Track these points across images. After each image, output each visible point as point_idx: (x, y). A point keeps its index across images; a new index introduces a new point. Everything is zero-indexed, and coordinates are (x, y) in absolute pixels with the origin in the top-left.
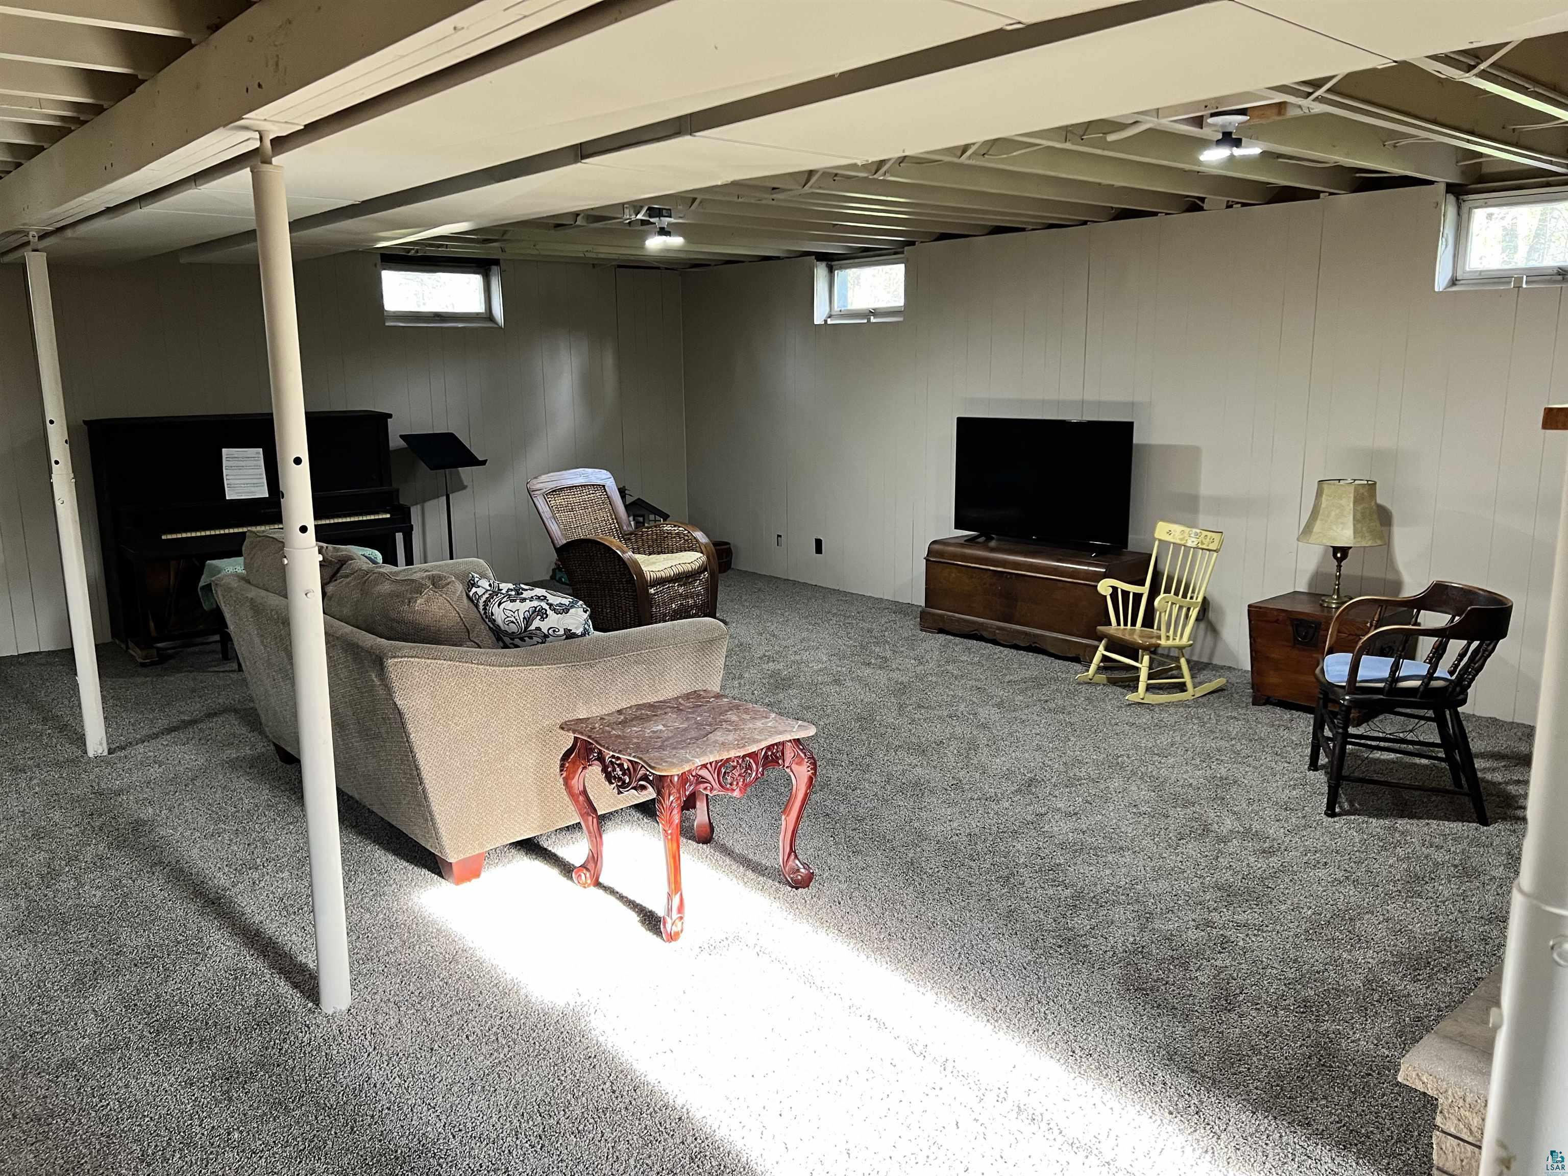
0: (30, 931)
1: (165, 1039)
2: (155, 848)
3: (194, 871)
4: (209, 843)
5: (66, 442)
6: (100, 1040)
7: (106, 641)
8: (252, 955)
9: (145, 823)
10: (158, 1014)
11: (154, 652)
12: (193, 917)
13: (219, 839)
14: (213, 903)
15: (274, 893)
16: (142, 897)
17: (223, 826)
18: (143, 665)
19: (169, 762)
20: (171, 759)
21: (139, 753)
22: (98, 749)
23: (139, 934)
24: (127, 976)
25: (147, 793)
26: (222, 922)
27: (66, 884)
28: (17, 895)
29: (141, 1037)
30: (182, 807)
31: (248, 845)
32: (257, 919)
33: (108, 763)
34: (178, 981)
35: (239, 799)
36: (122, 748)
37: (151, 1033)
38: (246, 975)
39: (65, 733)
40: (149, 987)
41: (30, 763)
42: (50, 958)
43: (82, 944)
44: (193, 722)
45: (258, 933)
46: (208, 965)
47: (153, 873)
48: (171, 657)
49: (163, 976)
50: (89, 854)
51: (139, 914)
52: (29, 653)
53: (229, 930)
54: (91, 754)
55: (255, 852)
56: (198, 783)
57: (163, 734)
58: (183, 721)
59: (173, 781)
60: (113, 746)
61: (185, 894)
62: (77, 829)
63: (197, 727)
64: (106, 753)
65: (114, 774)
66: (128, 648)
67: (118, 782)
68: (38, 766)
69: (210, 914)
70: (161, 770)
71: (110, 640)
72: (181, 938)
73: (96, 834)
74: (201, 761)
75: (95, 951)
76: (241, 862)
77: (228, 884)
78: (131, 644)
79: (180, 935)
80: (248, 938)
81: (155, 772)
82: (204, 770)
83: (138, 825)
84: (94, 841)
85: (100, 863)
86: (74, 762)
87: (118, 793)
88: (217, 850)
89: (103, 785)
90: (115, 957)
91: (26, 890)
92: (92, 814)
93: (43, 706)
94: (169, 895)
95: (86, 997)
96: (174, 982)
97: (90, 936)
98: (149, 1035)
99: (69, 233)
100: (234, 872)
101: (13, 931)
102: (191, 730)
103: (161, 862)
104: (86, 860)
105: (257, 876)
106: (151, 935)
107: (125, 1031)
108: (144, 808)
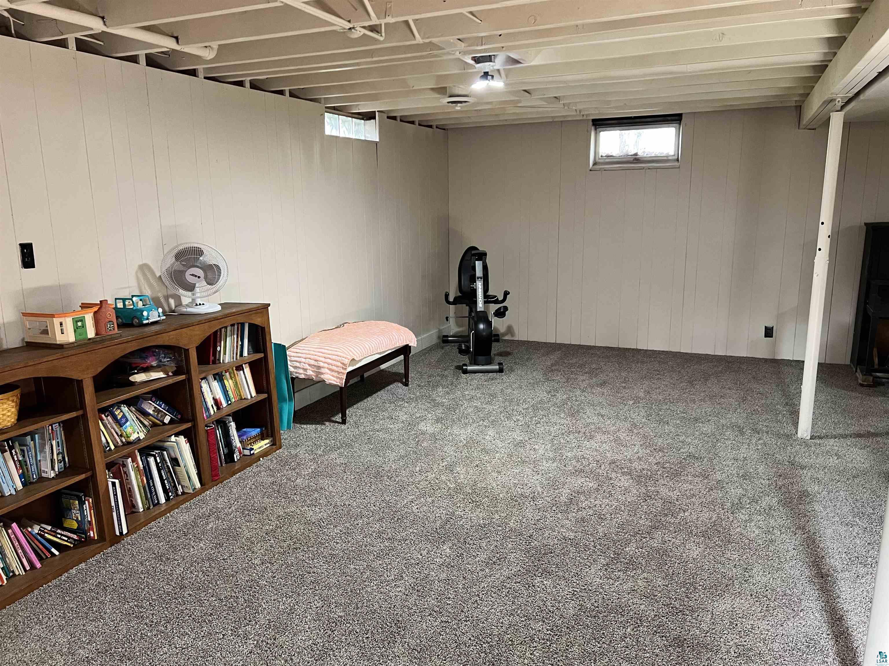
0: (708, 537)
1: (741, 663)
2: (806, 516)
3: (822, 545)
4: (842, 529)
5: (829, 237)
6: (705, 636)
7: (846, 363)
8: (828, 635)
9: (809, 495)
10: (745, 641)
11: (871, 378)
12: (803, 580)
13: (851, 529)
14: (822, 577)
15: (868, 592)
16: (780, 548)
17: (857, 520)
18: (862, 385)
19: (845, 458)
20: (848, 456)
21: (829, 445)
22: (804, 434)
23: (765, 574)
24: (743, 601)
25: (821, 475)
26: (821, 596)
27: (742, 516)
28: (715, 510)
29: (728, 652)
30: (837, 493)
31: (869, 544)
32: (846, 607)
33: (807, 445)
34: (770, 624)
35: (879, 505)
36: (820, 438)
37: (735, 653)
38: (816, 648)
39: (793, 416)
40: (751, 617)
41: (764, 429)
42: (708, 562)
43: (730, 562)
44: (875, 435)
45: (841, 619)
46: (795, 624)
47: (795, 534)
48: (883, 384)
49: (763, 614)
50: (766, 501)
51: (772, 559)
52: (799, 361)
53: (823, 604)
54: (799, 435)
55: (870, 552)
56: (856, 481)
57: (851, 436)
58: (869, 432)
59: (841, 473)
60: (816, 435)
61: (807, 560)
62: (767, 482)
63: (876, 440)
64: (809, 438)
65: (807, 454)
66: (856, 371)
67: (806, 460)
68: (767, 432)
69: (816, 584)
70: (837, 462)
71: (849, 363)
72: (788, 591)
73: (776, 490)
74: (867, 465)
75: (734, 571)
76: (856, 555)
77: (839, 567)
78: (858, 370)
79: (790, 589)
80: (832, 619)
81: (833, 461)
82: (865, 473)
83: (804, 495)
84: (772, 494)
85: (769, 511)
86: (788, 437)
87: (803, 468)
88: (845, 537)
89: (797, 459)
90: (743, 582)
91: (720, 509)
92: (781, 476)
93: (790, 395)
94: (797, 555)
95: (713, 600)
96: (767, 623)
97: (737, 559)
98: (733, 653)
99: (862, 97)
100: (848, 560)
101: (700, 533)
102: (871, 440)
103: (804, 528)
104: (761, 505)
105: (863, 572)
106: (772, 579)
107: (721, 640)
108: (813, 484)
